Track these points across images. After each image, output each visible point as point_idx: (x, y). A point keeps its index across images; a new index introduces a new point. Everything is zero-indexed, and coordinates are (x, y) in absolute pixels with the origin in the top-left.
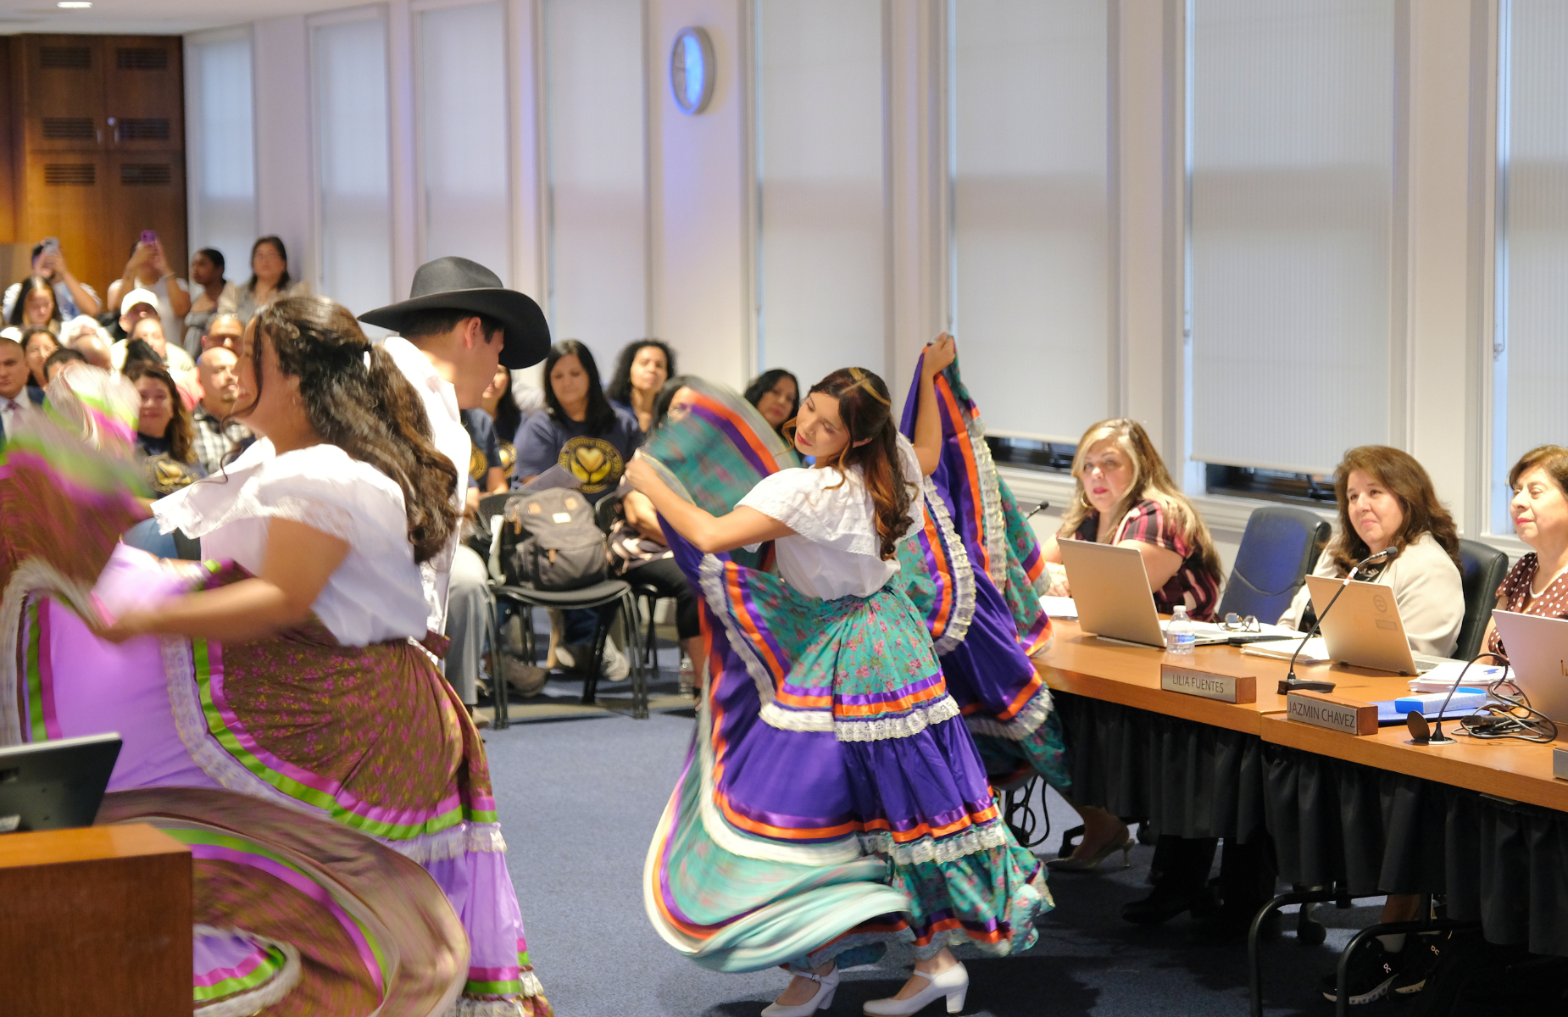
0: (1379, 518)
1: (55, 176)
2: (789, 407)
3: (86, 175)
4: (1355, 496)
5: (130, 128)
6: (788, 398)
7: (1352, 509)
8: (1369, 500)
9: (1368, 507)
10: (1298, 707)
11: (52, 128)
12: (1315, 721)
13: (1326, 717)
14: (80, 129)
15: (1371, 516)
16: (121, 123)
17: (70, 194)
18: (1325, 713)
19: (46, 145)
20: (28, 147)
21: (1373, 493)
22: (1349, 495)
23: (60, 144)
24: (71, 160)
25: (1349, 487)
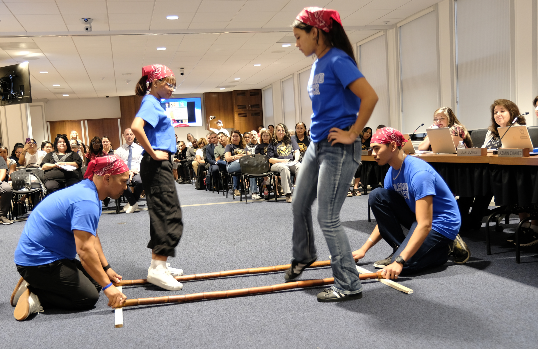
0: (503, 118)
1: (240, 115)
2: (370, 135)
3: (245, 115)
4: (496, 113)
5: (252, 106)
6: (370, 133)
7: (495, 116)
8: (501, 113)
9: (500, 115)
10: (502, 153)
11: (239, 107)
12: (508, 155)
13: (511, 154)
14: (244, 107)
15: (501, 117)
16: (251, 106)
17: (242, 118)
18: (511, 153)
19: (238, 110)
20: (235, 111)
21: (502, 112)
22: (495, 112)
23: (241, 110)
24: (243, 112)
25: (495, 109)
